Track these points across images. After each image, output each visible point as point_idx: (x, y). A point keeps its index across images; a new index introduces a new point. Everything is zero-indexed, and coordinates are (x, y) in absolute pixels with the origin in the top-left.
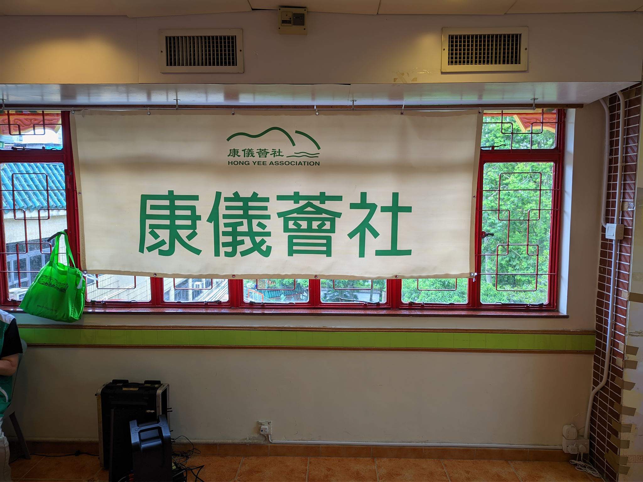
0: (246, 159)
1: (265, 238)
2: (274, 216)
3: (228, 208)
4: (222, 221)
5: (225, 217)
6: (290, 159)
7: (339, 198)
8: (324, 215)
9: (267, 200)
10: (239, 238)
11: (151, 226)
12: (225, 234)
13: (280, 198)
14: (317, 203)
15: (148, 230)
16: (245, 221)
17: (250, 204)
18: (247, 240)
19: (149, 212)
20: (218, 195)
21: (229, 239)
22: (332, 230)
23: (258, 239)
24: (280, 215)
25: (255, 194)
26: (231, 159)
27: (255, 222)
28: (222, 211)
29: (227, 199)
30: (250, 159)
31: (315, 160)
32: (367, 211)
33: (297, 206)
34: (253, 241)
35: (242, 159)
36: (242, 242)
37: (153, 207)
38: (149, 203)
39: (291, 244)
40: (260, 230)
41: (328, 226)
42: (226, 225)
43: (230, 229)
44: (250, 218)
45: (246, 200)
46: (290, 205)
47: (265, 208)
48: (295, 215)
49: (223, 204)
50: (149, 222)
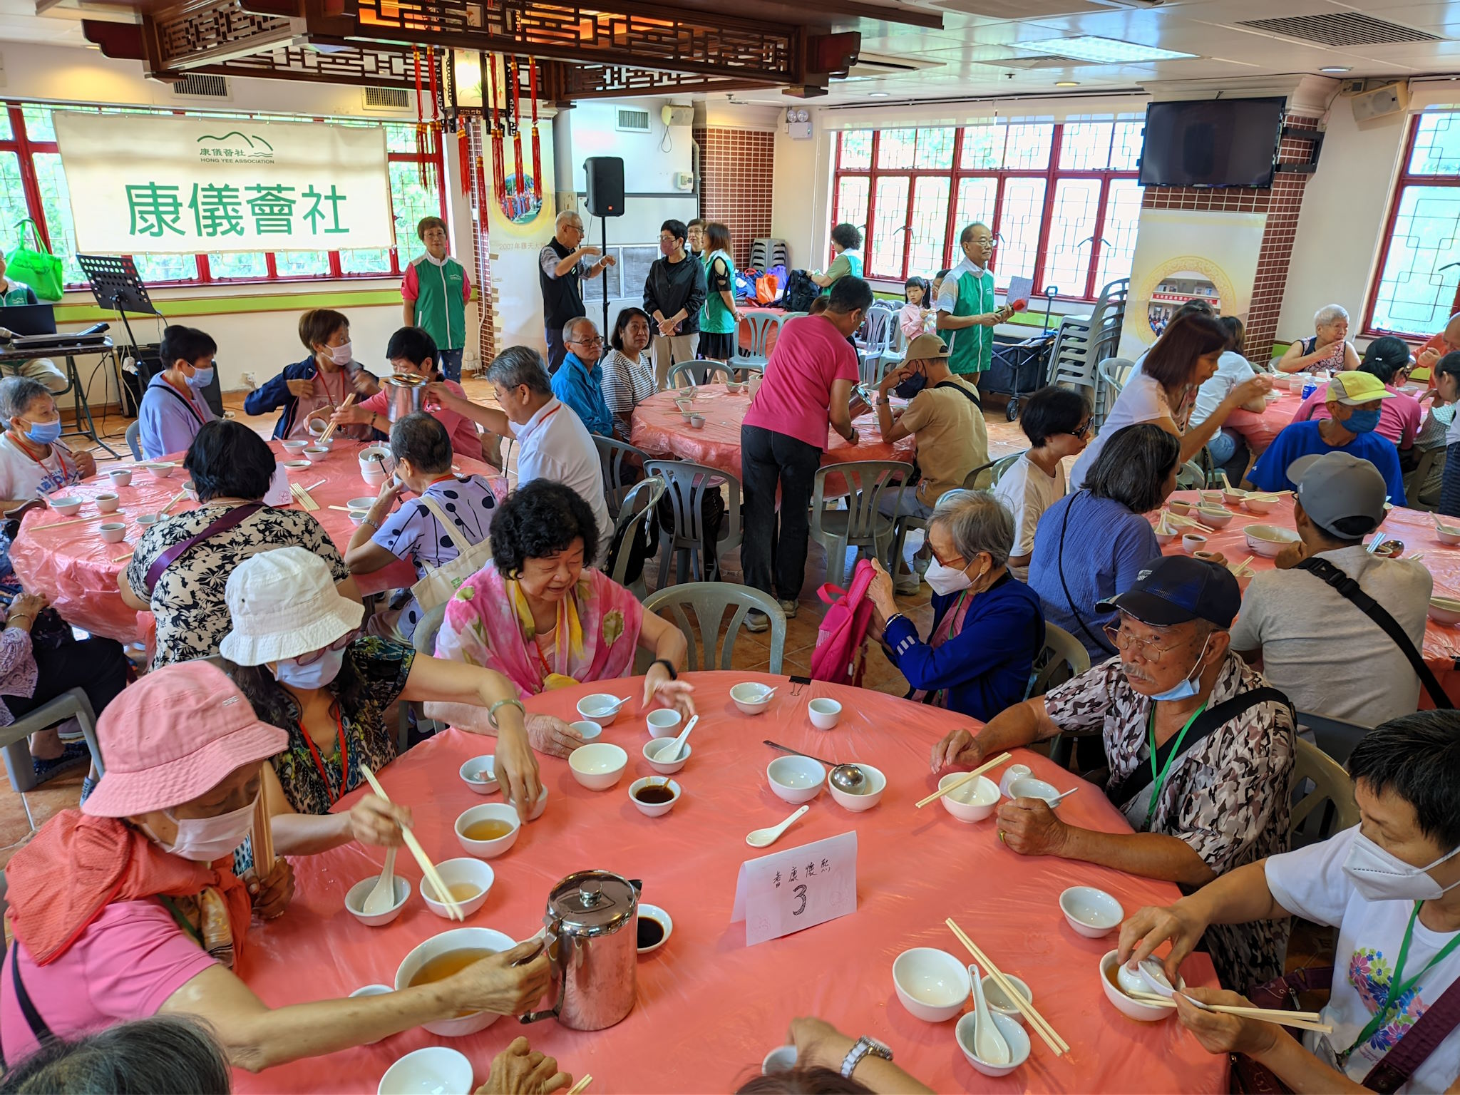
0: (215, 157)
1: (239, 221)
2: (244, 203)
3: (205, 197)
4: (201, 207)
5: (204, 204)
6: (252, 158)
7: (293, 189)
8: (282, 202)
9: (237, 190)
10: (217, 221)
11: (140, 212)
12: (205, 217)
13: (247, 188)
14: (275, 193)
15: (138, 216)
16: (221, 207)
17: (224, 193)
18: (225, 222)
19: (135, 200)
20: (196, 186)
21: (209, 222)
22: (290, 213)
23: (234, 221)
24: (248, 202)
25: (227, 186)
26: (203, 157)
27: (229, 208)
28: (200, 199)
29: (203, 190)
30: (219, 157)
31: (269, 159)
32: (315, 199)
33: (260, 195)
34: (230, 223)
35: (212, 157)
36: (221, 224)
37: (137, 196)
38: (134, 192)
39: (258, 225)
40: (234, 214)
41: (286, 210)
42: (205, 210)
43: (208, 214)
44: (225, 205)
45: (219, 190)
46: (255, 195)
47: (237, 197)
48: (259, 202)
49: (200, 194)
50: (137, 209)
